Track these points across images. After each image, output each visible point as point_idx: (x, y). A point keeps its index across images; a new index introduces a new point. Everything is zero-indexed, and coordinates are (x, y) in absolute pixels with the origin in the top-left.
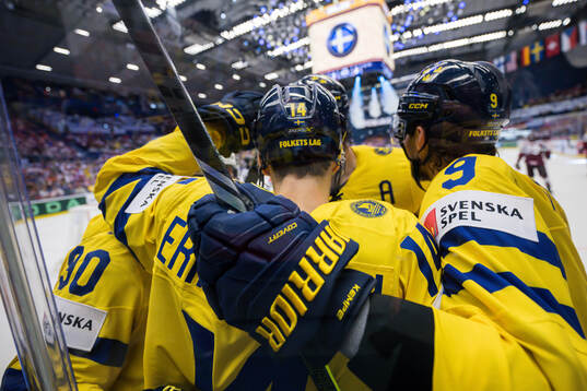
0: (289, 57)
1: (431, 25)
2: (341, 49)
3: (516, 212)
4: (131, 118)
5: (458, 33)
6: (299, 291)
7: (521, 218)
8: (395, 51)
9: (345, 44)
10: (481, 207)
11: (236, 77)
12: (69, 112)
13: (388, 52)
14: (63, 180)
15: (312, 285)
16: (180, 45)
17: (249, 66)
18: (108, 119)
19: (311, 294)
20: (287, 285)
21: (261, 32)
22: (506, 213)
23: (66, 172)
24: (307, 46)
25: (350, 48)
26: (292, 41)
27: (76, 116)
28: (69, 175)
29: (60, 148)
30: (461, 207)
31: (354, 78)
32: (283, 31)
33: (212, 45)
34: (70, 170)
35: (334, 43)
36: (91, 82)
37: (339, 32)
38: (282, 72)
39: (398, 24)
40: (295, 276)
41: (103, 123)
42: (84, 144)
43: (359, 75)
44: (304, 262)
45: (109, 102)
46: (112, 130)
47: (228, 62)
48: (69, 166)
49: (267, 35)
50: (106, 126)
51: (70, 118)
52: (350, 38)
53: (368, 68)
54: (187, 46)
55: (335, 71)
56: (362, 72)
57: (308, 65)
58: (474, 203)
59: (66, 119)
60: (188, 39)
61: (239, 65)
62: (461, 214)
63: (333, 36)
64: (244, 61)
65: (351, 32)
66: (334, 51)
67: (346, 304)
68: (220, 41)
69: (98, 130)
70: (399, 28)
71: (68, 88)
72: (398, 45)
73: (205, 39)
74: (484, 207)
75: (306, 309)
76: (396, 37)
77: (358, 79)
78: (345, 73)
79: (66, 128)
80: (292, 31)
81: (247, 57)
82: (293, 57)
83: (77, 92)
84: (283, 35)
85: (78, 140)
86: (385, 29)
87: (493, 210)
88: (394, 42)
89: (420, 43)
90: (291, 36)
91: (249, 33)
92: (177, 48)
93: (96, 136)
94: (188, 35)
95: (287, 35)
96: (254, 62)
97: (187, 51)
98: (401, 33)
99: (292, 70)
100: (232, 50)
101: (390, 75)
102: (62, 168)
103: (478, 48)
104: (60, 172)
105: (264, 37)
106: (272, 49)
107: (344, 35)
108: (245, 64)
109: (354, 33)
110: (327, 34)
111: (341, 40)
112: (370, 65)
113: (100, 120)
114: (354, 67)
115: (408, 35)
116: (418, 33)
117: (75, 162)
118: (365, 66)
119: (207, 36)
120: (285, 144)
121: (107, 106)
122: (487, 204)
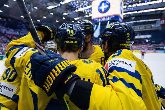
0: (84, 12)
1: (140, 3)
2: (103, 10)
3: (130, 65)
4: (26, 30)
5: (151, 7)
6: (54, 74)
7: (131, 66)
8: (124, 12)
9: (105, 8)
10: (120, 62)
11: (64, 18)
12: (7, 27)
13: (121, 13)
14: (2, 49)
15: (58, 73)
16: (45, 6)
17: (69, 14)
18: (18, 30)
19: (57, 75)
20: (51, 72)
21: (74, 2)
22: (127, 64)
23: (4, 47)
24: (90, 9)
25: (107, 10)
26: (85, 6)
27: (9, 28)
28: (4, 48)
29: (2, 38)
30: (115, 62)
31: (107, 21)
32: (82, 2)
33: (56, 6)
34: (5, 46)
35: (101, 8)
36: (14, 17)
37: (103, 4)
38: (80, 17)
39: (127, 2)
40: (53, 70)
41: (17, 31)
42: (10, 38)
43: (109, 20)
44: (56, 67)
45: (20, 24)
46: (20, 34)
47: (61, 13)
48: (5, 45)
49: (76, 4)
50: (18, 32)
51: (7, 29)
52: (107, 6)
53: (113, 18)
54: (48, 6)
55: (100, 18)
56: (110, 19)
57: (90, 15)
58: (118, 61)
59: (5, 29)
60: (48, 4)
61: (65, 14)
62: (114, 63)
63: (101, 5)
64: (67, 13)
65: (108, 4)
66: (100, 11)
67: (68, 79)
68: (59, 5)
69: (15, 33)
70: (127, 3)
71: (7, 18)
72: (126, 10)
73: (55, 4)
74: (121, 62)
75: (55, 79)
76: (125, 7)
77: (109, 22)
78: (104, 19)
79: (5, 32)
80: (86, 3)
81: (68, 11)
82: (85, 12)
83: (9, 20)
84: (82, 4)
85: (8, 36)
86: (121, 3)
87: (123, 63)
88: (124, 9)
89: (135, 10)
90: (85, 4)
91: (70, 2)
92: (44, 6)
93: (14, 35)
94: (49, 2)
95: (84, 4)
96: (70, 13)
97: (48, 8)
98: (128, 5)
99: (84, 17)
100: (63, 8)
101: (121, 21)
102: (2, 45)
103: (159, 13)
104: (2, 47)
105: (75, 4)
106: (78, 9)
107: (105, 5)
108: (67, 14)
109: (109, 5)
110: (99, 4)
111: (103, 7)
112: (114, 17)
113: (16, 30)
114: (107, 17)
115: (130, 6)
116: (134, 6)
117: (7, 44)
118: (112, 17)
119: (55, 3)
120: (66, 42)
121: (19, 25)
122: (122, 62)
